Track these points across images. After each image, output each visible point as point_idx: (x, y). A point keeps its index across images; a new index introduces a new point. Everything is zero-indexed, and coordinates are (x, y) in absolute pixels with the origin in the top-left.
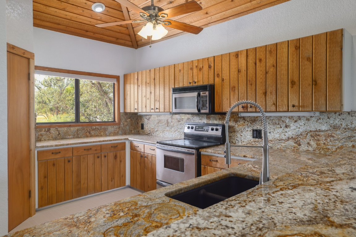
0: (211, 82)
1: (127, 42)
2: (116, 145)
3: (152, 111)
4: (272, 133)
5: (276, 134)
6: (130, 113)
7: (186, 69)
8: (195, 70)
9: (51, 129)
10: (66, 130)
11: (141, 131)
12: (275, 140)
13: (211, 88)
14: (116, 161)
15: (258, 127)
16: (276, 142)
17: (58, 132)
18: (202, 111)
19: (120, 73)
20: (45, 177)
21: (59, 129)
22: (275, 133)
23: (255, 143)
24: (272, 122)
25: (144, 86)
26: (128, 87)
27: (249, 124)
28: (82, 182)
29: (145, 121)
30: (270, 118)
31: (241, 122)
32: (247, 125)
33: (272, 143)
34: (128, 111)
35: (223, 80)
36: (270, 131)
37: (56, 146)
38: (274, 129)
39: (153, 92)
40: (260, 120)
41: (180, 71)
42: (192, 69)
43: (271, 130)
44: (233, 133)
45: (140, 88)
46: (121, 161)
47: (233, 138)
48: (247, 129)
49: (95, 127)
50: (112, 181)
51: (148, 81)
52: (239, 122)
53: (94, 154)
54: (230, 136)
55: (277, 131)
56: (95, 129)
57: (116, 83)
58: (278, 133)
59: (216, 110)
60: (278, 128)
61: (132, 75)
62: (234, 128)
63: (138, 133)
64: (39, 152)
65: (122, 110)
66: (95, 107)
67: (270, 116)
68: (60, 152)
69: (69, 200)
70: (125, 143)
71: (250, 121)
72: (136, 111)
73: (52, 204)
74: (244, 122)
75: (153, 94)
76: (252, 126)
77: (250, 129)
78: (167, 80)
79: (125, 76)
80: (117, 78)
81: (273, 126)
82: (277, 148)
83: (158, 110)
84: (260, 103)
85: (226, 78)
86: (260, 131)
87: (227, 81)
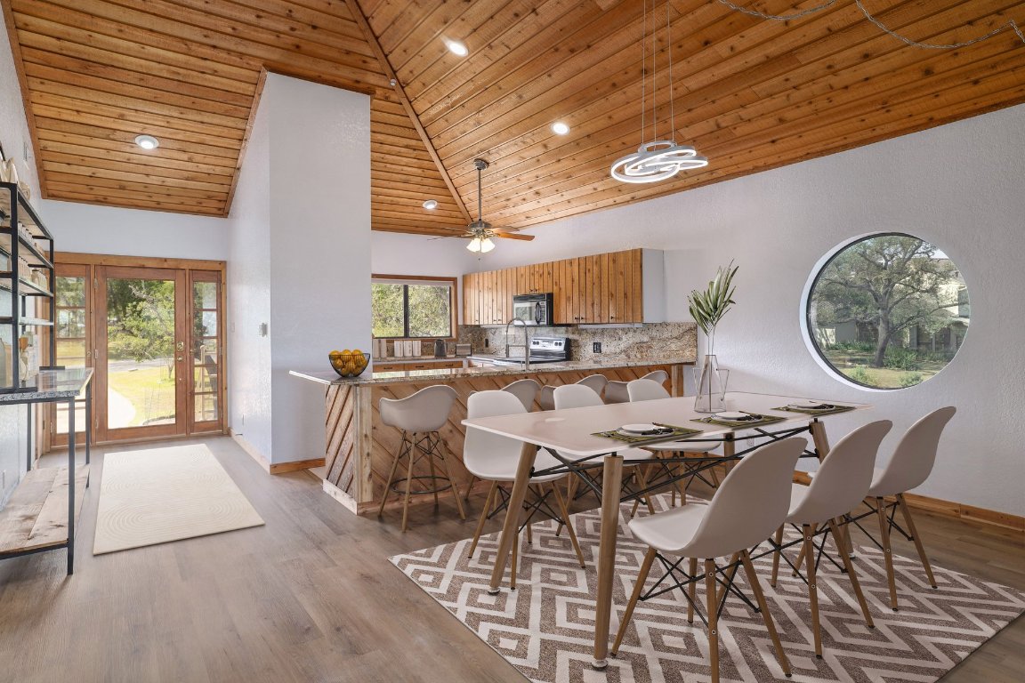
0: (550, 291)
3: (495, 323)
4: (609, 346)
5: (612, 347)
6: (471, 326)
7: (528, 274)
8: (537, 276)
11: (485, 349)
12: (611, 354)
13: (550, 297)
15: (598, 340)
16: (612, 356)
18: (541, 323)
19: (457, 274)
24: (609, 335)
25: (486, 291)
26: (467, 290)
27: (591, 337)
29: (490, 336)
30: (607, 331)
31: (581, 335)
32: (587, 338)
33: (609, 357)
34: (468, 323)
35: (560, 289)
36: (607, 344)
38: (610, 342)
39: (495, 299)
40: (600, 333)
41: (522, 275)
42: (533, 274)
45: (481, 294)
47: (578, 353)
48: (588, 343)
51: (490, 286)
57: (452, 287)
58: (614, 345)
59: (555, 322)
61: (472, 276)
62: (578, 341)
63: (482, 352)
65: (460, 323)
66: (427, 316)
67: (608, 329)
71: (588, 333)
72: (477, 323)
74: (584, 335)
75: (495, 302)
76: (591, 340)
77: (591, 343)
78: (509, 286)
79: (464, 277)
80: (454, 280)
81: (609, 339)
83: (500, 322)
84: (589, 315)
85: (563, 286)
86: (599, 345)
87: (563, 290)
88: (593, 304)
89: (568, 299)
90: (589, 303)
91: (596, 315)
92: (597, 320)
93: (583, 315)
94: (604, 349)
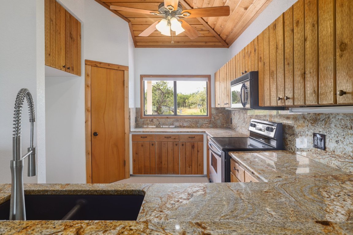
0: (256, 69)
1: (217, 43)
2: (193, 137)
4: (340, 142)
5: (347, 145)
9: (154, 119)
10: (164, 121)
11: (230, 125)
12: (345, 156)
14: (193, 150)
15: (321, 130)
16: (347, 160)
17: (158, 122)
19: (211, 72)
20: (136, 154)
21: (159, 120)
22: (345, 143)
23: (317, 156)
24: (340, 125)
25: (222, 82)
27: (310, 125)
28: (163, 163)
29: (233, 116)
30: (337, 117)
31: (300, 122)
32: (307, 126)
33: (340, 159)
35: (264, 64)
36: (337, 139)
37: (143, 132)
38: (343, 137)
39: (226, 86)
40: (323, 120)
43: (340, 138)
44: (292, 137)
46: (198, 151)
47: (292, 143)
48: (307, 132)
49: (187, 120)
50: (189, 167)
52: (299, 121)
53: (174, 142)
54: (290, 140)
55: (348, 140)
56: (188, 121)
58: (350, 143)
59: (260, 104)
60: (350, 135)
62: (293, 128)
64: (133, 136)
67: (338, 114)
68: (146, 137)
69: (153, 174)
70: (203, 135)
71: (310, 120)
72: (219, 106)
73: (141, 174)
74: (304, 122)
75: (226, 89)
76: (313, 129)
77: (310, 133)
79: (215, 75)
81: (341, 131)
82: (348, 171)
84: (299, 93)
85: (267, 61)
86: (323, 137)
87: (267, 64)
88: (304, 75)
89: (271, 74)
90: (298, 73)
91: (309, 90)
92: (311, 100)
93: (289, 94)
94: (331, 145)
